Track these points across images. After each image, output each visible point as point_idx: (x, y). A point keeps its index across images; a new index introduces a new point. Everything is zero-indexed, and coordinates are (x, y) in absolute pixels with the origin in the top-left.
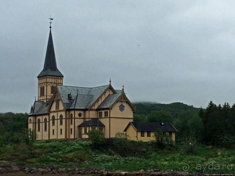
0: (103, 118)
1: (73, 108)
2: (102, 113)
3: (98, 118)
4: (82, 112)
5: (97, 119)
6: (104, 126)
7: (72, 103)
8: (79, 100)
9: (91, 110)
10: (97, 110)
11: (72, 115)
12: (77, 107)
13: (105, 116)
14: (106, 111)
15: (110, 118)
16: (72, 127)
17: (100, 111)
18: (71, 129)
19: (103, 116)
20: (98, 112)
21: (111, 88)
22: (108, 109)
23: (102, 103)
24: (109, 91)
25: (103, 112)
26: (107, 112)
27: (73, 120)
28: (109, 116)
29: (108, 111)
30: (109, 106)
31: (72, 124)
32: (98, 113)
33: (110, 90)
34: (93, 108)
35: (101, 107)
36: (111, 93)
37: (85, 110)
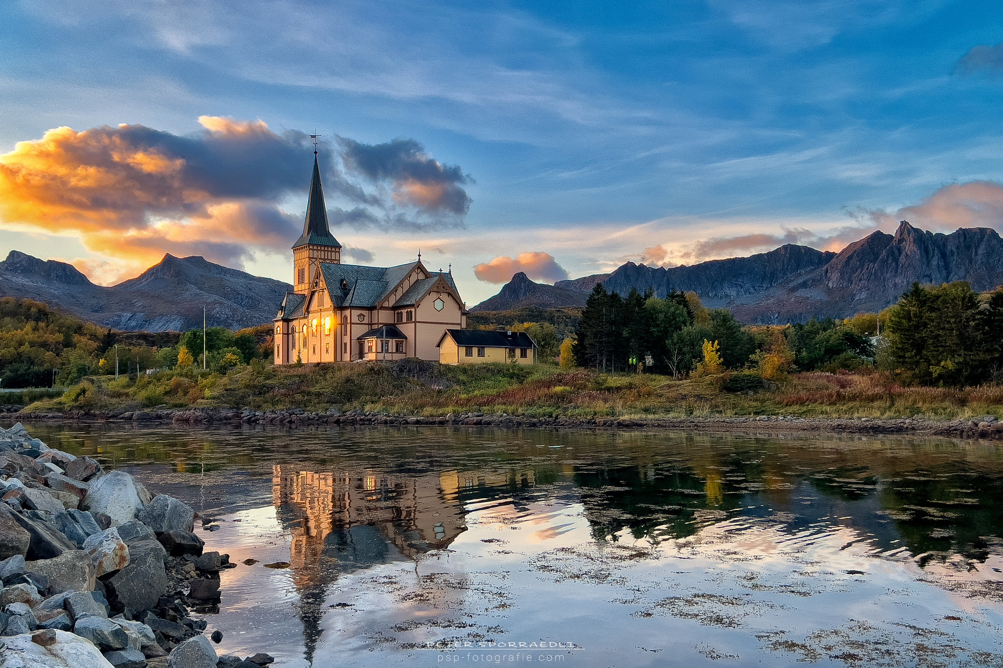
0: (404, 323)
1: (347, 305)
2: (401, 313)
3: (396, 324)
4: (365, 313)
5: (394, 325)
6: (406, 338)
7: (346, 295)
8: (359, 289)
9: (382, 308)
10: (394, 308)
11: (346, 317)
12: (356, 303)
13: (407, 319)
14: (409, 310)
15: (415, 322)
16: (347, 339)
17: (400, 311)
18: (345, 344)
19: (404, 320)
20: (396, 312)
21: (420, 268)
22: (412, 306)
23: (403, 295)
24: (418, 274)
25: (404, 311)
26: (411, 312)
27: (349, 326)
28: (413, 320)
29: (413, 310)
30: (413, 302)
31: (346, 334)
32: (396, 315)
33: (419, 270)
34: (386, 304)
35: (400, 304)
36: (421, 276)
37: (371, 309)
